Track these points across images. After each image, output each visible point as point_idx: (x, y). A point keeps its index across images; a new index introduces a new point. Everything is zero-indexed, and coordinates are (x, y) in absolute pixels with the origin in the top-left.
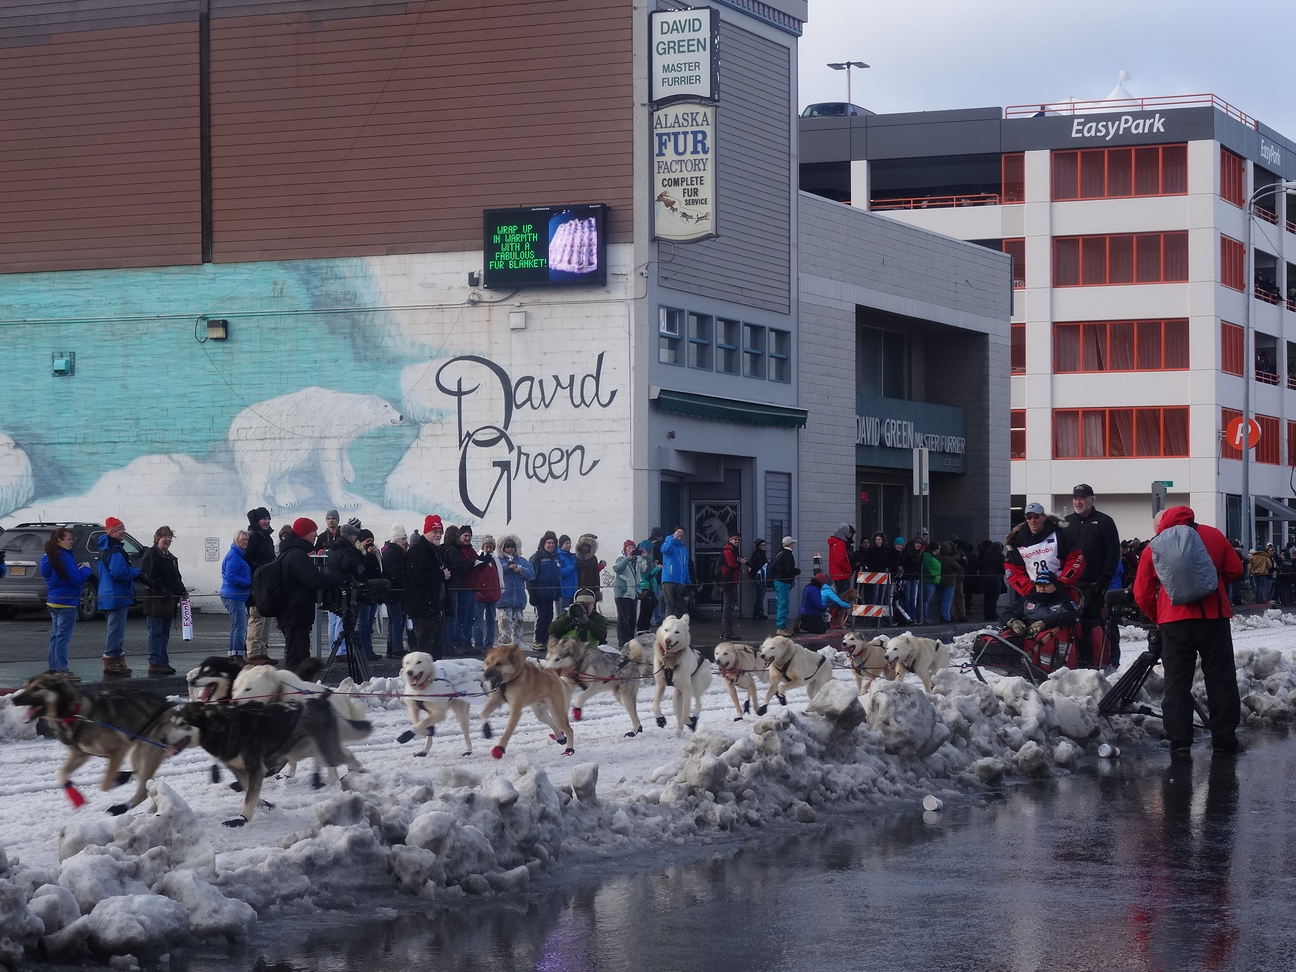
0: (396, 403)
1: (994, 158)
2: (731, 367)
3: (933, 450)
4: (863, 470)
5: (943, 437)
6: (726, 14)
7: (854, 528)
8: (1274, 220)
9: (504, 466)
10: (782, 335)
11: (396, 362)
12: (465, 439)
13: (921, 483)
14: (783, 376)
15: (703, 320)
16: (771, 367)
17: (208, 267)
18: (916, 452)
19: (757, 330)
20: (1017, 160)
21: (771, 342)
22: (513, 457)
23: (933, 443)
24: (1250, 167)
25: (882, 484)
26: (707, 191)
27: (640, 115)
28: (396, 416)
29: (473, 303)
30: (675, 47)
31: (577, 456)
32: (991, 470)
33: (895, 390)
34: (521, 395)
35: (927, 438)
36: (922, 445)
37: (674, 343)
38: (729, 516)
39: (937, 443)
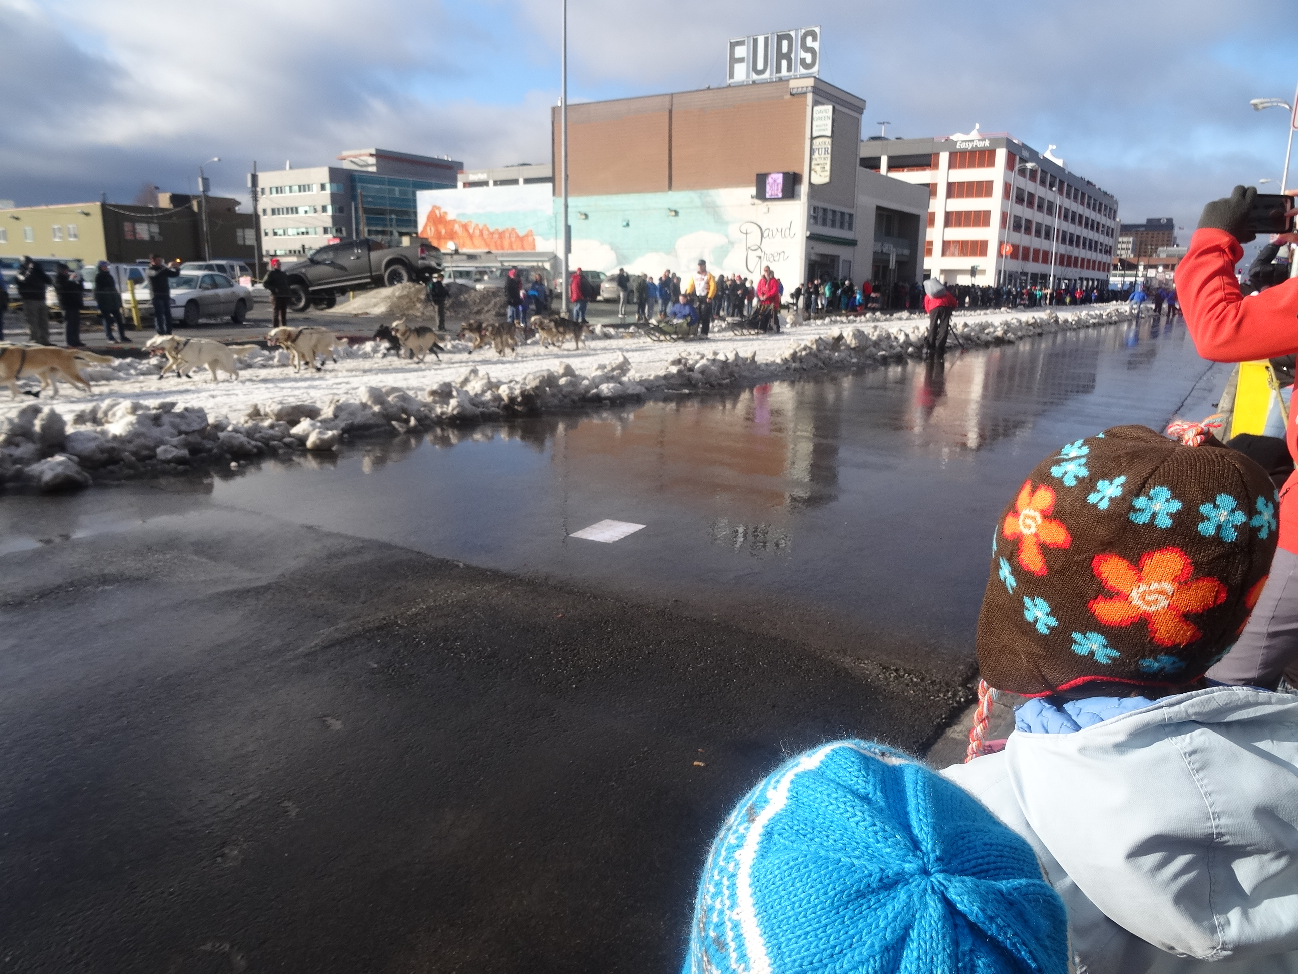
0: (727, 237)
1: (930, 156)
2: (833, 225)
3: (898, 253)
4: (875, 260)
5: (902, 249)
6: (837, 107)
8: (1024, 176)
9: (760, 257)
10: (851, 216)
11: (727, 223)
12: (748, 248)
13: (892, 264)
14: (850, 228)
15: (825, 210)
16: (846, 225)
17: (670, 193)
18: (892, 254)
19: (842, 214)
20: (938, 155)
21: (847, 218)
22: (762, 254)
23: (898, 251)
24: (1017, 158)
25: (880, 265)
26: (828, 167)
27: (808, 142)
28: (726, 241)
29: (753, 205)
30: (820, 118)
31: (782, 254)
32: (919, 260)
33: (888, 233)
34: (765, 235)
35: (897, 249)
36: (895, 252)
37: (815, 218)
39: (900, 251)
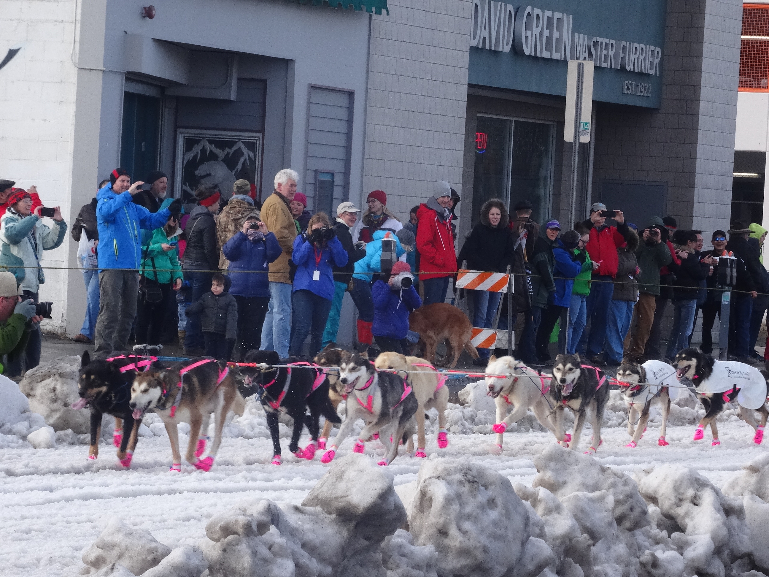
3: (604, 65)
4: (480, 92)
5: (623, 43)
7: (459, 193)
13: (578, 122)
18: (572, 66)
23: (604, 52)
25: (513, 119)
32: (703, 106)
35: (595, 43)
36: (586, 55)
38: (242, 160)
39: (611, 53)
